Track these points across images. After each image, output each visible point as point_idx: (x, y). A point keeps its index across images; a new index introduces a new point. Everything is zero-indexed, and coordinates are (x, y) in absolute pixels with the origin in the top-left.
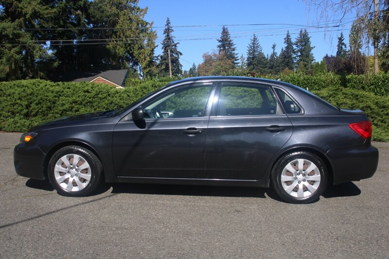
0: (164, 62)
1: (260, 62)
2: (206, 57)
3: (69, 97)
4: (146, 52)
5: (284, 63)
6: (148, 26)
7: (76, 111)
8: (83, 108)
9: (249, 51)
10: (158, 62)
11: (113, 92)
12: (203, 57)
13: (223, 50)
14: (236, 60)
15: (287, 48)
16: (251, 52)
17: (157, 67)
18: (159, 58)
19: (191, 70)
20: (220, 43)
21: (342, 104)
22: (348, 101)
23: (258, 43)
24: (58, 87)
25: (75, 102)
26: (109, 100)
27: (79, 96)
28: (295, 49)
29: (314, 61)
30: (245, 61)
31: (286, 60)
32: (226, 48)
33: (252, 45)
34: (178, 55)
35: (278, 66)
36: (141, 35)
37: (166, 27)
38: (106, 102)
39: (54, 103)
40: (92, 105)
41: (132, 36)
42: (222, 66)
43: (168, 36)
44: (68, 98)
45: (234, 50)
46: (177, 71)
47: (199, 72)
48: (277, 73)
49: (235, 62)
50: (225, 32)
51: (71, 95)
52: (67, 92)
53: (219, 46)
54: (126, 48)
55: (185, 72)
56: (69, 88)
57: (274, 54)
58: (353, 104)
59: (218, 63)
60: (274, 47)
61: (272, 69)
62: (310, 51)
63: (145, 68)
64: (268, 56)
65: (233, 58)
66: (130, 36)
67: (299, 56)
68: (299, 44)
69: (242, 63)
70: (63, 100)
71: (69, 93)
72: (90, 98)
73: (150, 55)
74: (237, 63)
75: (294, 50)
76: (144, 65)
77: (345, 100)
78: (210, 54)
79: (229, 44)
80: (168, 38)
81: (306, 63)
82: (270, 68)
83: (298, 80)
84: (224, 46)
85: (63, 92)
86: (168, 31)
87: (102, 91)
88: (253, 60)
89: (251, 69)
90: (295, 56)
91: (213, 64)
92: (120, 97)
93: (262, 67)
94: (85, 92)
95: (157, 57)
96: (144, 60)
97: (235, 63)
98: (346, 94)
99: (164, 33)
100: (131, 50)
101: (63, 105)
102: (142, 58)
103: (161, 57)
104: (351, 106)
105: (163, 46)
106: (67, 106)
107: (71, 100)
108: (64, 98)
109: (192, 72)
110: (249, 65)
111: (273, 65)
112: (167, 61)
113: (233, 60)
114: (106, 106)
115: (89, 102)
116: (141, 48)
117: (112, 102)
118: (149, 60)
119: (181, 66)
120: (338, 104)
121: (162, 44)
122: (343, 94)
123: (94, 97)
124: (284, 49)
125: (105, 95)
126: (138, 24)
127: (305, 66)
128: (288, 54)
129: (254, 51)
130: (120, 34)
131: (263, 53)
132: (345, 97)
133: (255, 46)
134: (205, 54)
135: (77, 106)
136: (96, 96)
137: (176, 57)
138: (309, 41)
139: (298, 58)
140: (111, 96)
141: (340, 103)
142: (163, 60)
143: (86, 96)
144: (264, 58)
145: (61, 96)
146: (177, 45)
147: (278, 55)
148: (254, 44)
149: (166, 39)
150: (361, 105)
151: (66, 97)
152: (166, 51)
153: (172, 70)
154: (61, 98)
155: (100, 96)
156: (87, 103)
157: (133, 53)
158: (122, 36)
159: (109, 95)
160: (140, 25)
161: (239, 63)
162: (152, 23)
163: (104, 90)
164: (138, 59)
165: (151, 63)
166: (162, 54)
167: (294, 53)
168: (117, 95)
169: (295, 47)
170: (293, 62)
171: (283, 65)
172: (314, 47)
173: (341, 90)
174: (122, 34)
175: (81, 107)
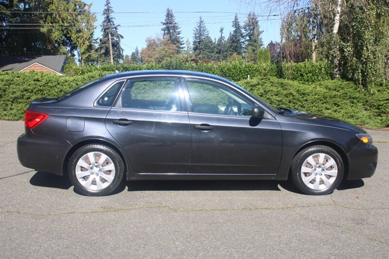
0: (103, 45)
1: (207, 46)
2: (149, 41)
3: (20, 85)
4: (85, 36)
5: (232, 48)
6: (86, 8)
7: (28, 99)
8: (34, 96)
9: (195, 34)
10: (97, 46)
11: (62, 81)
12: (146, 41)
13: (168, 34)
14: (181, 44)
15: (235, 31)
16: (198, 35)
17: (96, 50)
18: (98, 41)
19: (133, 54)
20: (164, 26)
21: (268, 91)
22: (275, 89)
23: (205, 27)
24: (7, 76)
25: (26, 90)
26: (59, 88)
27: (29, 85)
28: (244, 33)
29: (263, 46)
30: (191, 46)
31: (234, 45)
32: (171, 31)
33: (198, 28)
34: (119, 38)
35: (226, 51)
36: (79, 17)
37: (106, 7)
38: (56, 90)
39: (5, 91)
40: (42, 94)
41: (69, 18)
42: (166, 51)
43: (108, 17)
44: (18, 86)
45: (179, 34)
46: (119, 56)
47: (142, 57)
48: (225, 58)
49: (181, 46)
50: (169, 15)
51: (21, 84)
52: (17, 80)
53: (163, 30)
54: (63, 31)
55: (127, 56)
56: (18, 77)
57: (222, 38)
58: (278, 91)
59: (162, 48)
60: (222, 30)
61: (219, 54)
62: (258, 35)
63: (83, 53)
64: (215, 40)
65: (178, 42)
66: (67, 18)
67: (247, 40)
68: (247, 28)
69: (188, 47)
70: (14, 88)
71: (19, 82)
72: (40, 86)
73: (89, 39)
74: (183, 48)
75: (242, 35)
76: (82, 50)
77: (271, 88)
78: (153, 38)
79: (174, 27)
80: (108, 20)
81: (255, 48)
82: (217, 53)
83: (240, 68)
84: (168, 29)
85: (13, 80)
86: (107, 11)
87: (51, 80)
88: (199, 44)
89: (197, 54)
90: (243, 40)
91: (157, 49)
92: (69, 85)
93: (209, 52)
94: (35, 80)
95: (96, 40)
96: (82, 44)
97: (180, 48)
98: (273, 83)
99: (103, 15)
100: (69, 34)
101: (14, 93)
102: (80, 42)
103: (101, 41)
104: (276, 93)
105: (102, 28)
106: (18, 94)
107: (22, 88)
108: (14, 86)
109: (134, 57)
110: (195, 49)
111: (221, 49)
112: (106, 45)
113: (178, 45)
114: (56, 94)
115: (40, 90)
116: (79, 31)
117: (62, 91)
118: (89, 44)
119: (123, 50)
120: (265, 91)
121: (101, 26)
122: (271, 82)
123: (44, 86)
124: (232, 33)
125: (54, 84)
126: (76, 5)
127: (254, 51)
128: (236, 38)
129: (201, 35)
130: (56, 15)
131: (210, 37)
132: (272, 85)
133: (202, 29)
134: (148, 38)
135: (28, 94)
136: (46, 85)
137: (117, 41)
138: (257, 25)
139: (247, 43)
140: (60, 84)
141: (267, 90)
142: (103, 43)
143: (36, 84)
144: (212, 42)
145: (11, 84)
146: (118, 28)
147: (226, 39)
148: (200, 27)
149: (106, 20)
150: (285, 92)
151: (16, 85)
152: (106, 35)
153: (113, 54)
154: (11, 86)
155: (50, 84)
156: (38, 91)
157: (70, 37)
158: (57, 17)
159: (58, 84)
160: (78, 7)
161: (184, 48)
162: (91, 5)
163: (54, 79)
164: (76, 44)
165: (90, 47)
166: (101, 37)
167: (243, 37)
168: (66, 84)
169: (243, 31)
170: (241, 47)
171: (231, 49)
172: (263, 31)
173: (269, 79)
174: (58, 16)
175: (31, 94)
